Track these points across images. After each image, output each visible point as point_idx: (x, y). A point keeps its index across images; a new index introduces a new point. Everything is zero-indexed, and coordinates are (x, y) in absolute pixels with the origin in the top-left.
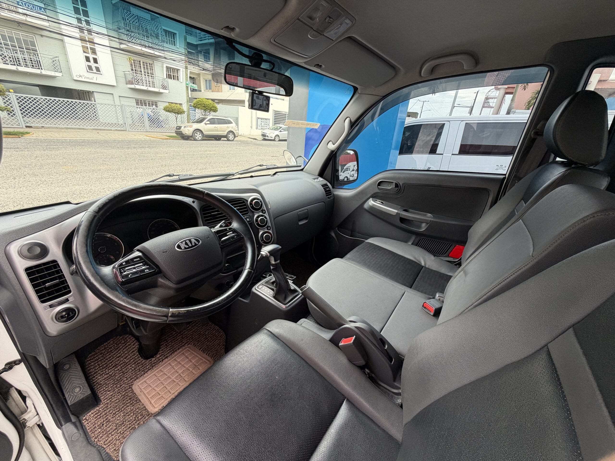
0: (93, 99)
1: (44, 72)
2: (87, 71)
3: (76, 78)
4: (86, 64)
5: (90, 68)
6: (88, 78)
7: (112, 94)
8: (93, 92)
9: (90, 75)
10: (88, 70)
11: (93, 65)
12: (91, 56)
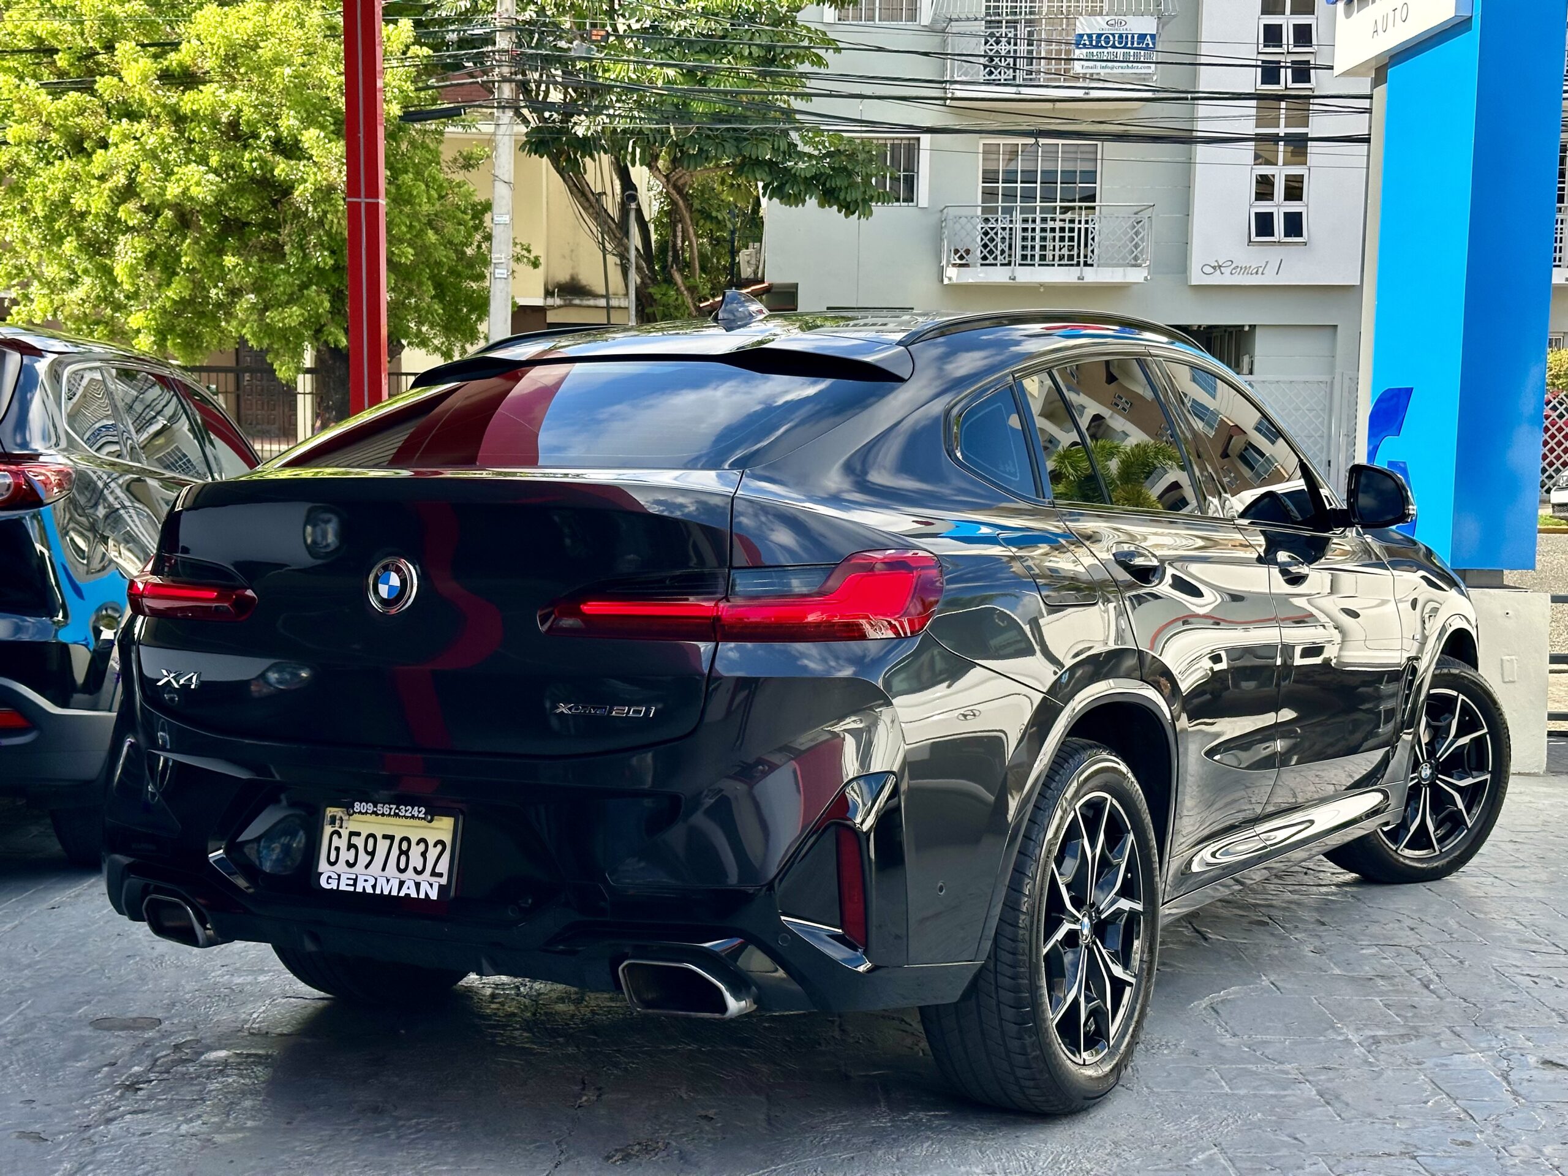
0: (1246, 359)
1: (1091, 276)
2: (1250, 241)
3: (1197, 278)
4: (1254, 211)
5: (1264, 224)
6: (1245, 270)
7: (1336, 326)
8: (1253, 327)
9: (1257, 256)
10: (1254, 238)
11: (1279, 207)
12: (1280, 173)
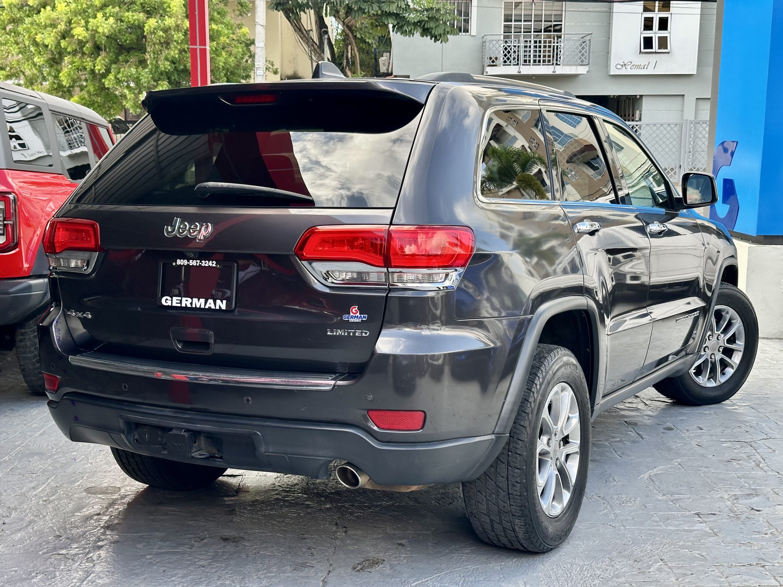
0: (638, 112)
1: (560, 70)
2: (641, 52)
3: (613, 71)
4: (643, 36)
5: (648, 43)
6: (638, 67)
7: (684, 95)
8: (641, 96)
9: (644, 59)
10: (643, 50)
11: (655, 34)
12: (656, 16)
